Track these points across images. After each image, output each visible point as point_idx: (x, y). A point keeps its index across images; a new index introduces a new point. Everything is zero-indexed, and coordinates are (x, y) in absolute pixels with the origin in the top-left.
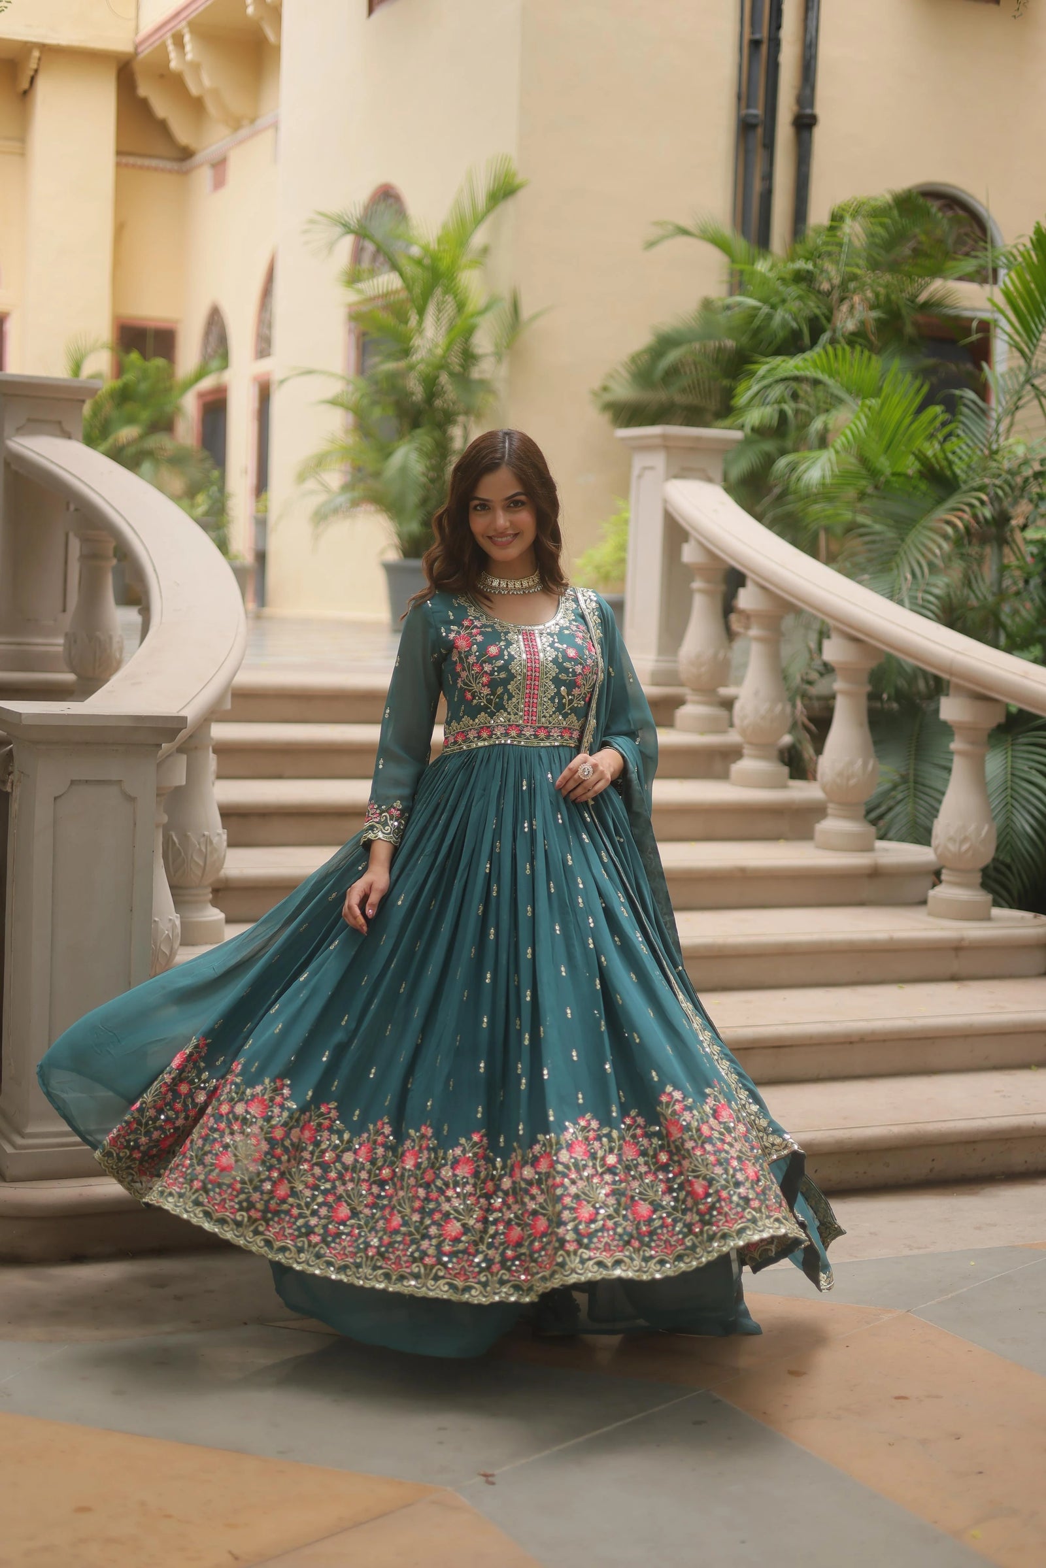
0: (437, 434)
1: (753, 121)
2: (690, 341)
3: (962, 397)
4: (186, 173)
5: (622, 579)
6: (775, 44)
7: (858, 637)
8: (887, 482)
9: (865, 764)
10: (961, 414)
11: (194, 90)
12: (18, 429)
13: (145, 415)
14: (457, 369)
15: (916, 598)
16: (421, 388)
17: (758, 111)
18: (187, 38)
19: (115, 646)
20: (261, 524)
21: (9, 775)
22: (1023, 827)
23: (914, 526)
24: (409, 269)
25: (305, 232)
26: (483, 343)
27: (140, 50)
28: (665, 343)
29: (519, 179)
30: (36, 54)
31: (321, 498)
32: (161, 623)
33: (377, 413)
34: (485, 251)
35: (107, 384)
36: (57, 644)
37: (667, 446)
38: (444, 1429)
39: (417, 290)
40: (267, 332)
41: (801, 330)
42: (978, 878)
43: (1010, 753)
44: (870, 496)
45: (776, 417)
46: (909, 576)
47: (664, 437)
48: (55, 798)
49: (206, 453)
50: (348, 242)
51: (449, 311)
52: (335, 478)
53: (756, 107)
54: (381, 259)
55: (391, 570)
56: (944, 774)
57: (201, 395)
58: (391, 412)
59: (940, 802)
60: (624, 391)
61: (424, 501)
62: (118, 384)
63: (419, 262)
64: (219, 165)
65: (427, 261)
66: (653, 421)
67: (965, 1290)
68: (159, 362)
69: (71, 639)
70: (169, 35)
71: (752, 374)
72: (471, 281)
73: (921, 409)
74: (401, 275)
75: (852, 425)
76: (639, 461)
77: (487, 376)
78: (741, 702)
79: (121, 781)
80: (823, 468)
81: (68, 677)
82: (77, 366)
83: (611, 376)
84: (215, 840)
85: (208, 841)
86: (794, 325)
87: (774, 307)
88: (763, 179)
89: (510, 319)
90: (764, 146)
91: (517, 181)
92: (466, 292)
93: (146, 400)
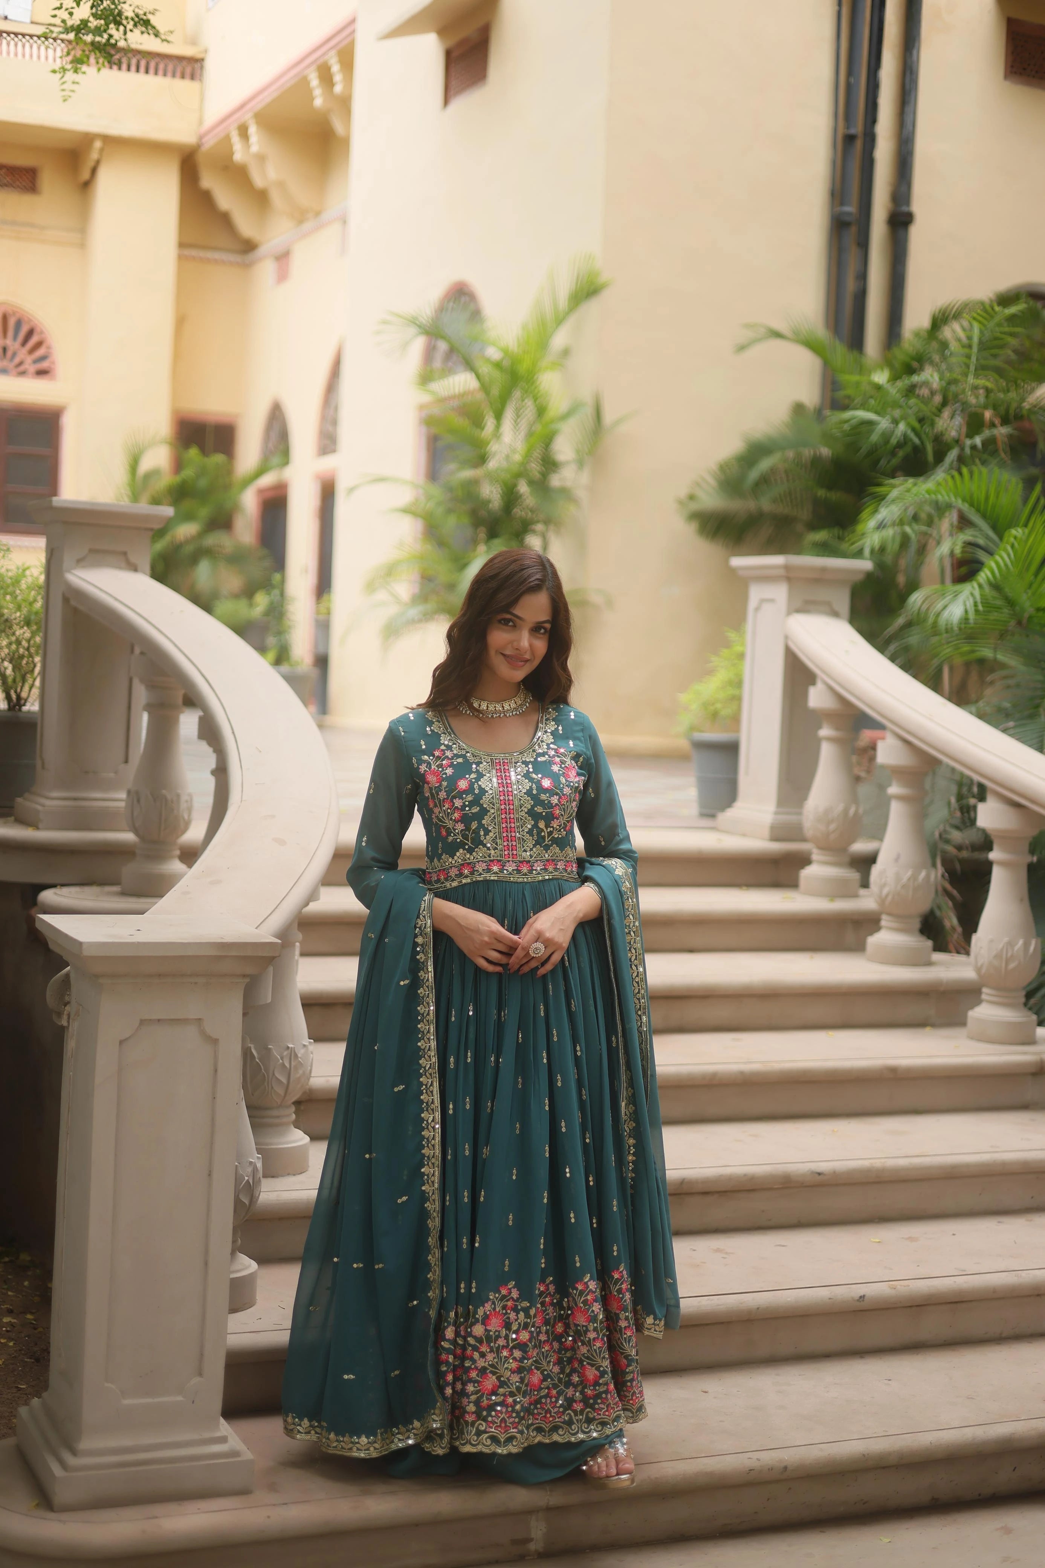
1: (847, 219)
2: (782, 449)
4: (247, 266)
5: (736, 719)
6: (870, 139)
7: (1017, 803)
8: (1030, 618)
9: (1026, 945)
11: (259, 182)
12: (79, 561)
13: (204, 512)
14: (537, 476)
16: (499, 496)
17: (851, 209)
18: (253, 130)
19: (183, 805)
20: (323, 626)
21: (65, 1005)
24: (485, 369)
25: (378, 333)
26: (564, 449)
27: (204, 140)
28: (757, 451)
29: (604, 278)
30: (98, 144)
31: (393, 610)
32: (242, 801)
33: (451, 522)
34: (566, 353)
35: (167, 480)
36: (119, 799)
37: (790, 576)
39: (495, 391)
40: (331, 428)
41: (922, 445)
44: (1013, 633)
45: (898, 540)
47: (787, 567)
48: (121, 1042)
49: (264, 552)
50: (420, 342)
51: (529, 416)
52: (404, 588)
53: (851, 206)
54: (455, 358)
57: (261, 491)
58: (466, 520)
60: (714, 501)
62: (178, 479)
63: (498, 365)
64: (283, 258)
65: (506, 363)
68: (218, 458)
69: (134, 797)
70: (236, 125)
71: (882, 498)
72: (552, 384)
74: (478, 377)
75: (997, 558)
76: (756, 593)
77: (568, 484)
78: (881, 859)
79: (200, 1019)
80: (965, 605)
81: (129, 837)
82: (134, 464)
83: (698, 484)
84: (301, 1052)
85: (293, 1055)
86: (916, 440)
87: (895, 422)
88: (857, 278)
89: (592, 424)
90: (859, 245)
91: (601, 280)
92: (546, 396)
93: (203, 496)
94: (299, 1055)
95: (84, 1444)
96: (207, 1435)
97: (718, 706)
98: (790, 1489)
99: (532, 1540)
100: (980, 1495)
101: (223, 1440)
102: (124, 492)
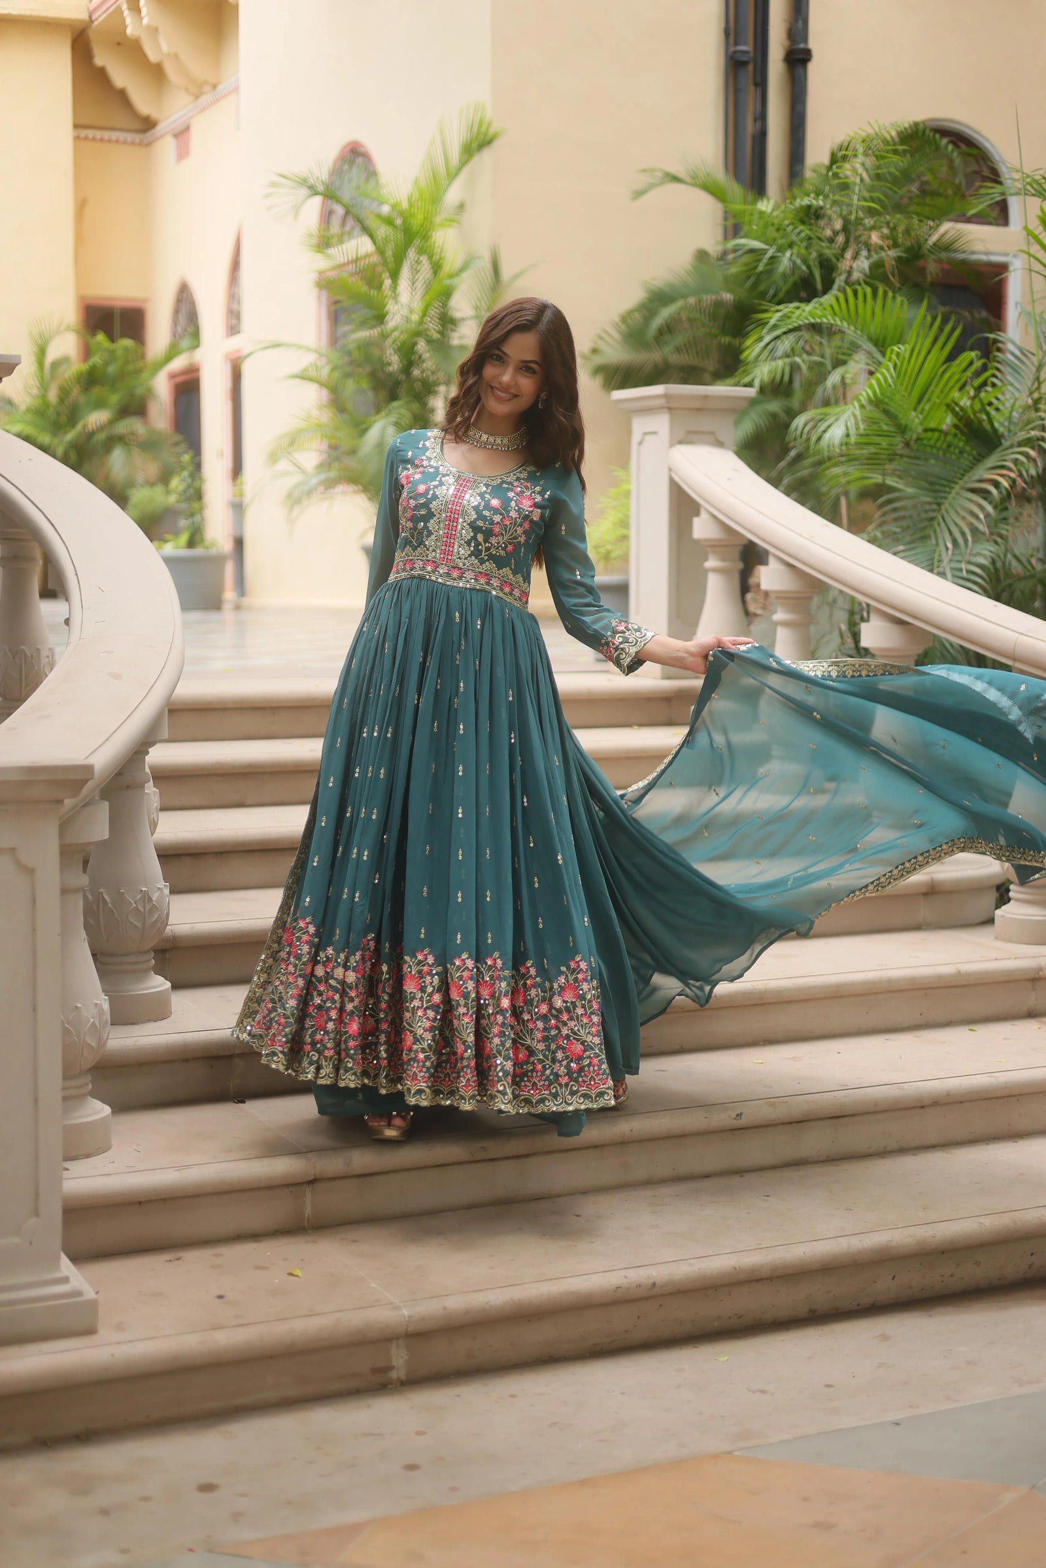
0: (415, 406)
1: (744, 58)
2: (684, 297)
3: (996, 340)
5: (625, 559)
7: (900, 619)
8: (918, 440)
11: (153, 57)
13: (114, 399)
14: (436, 336)
15: (959, 570)
16: (398, 357)
17: (747, 47)
18: (143, 1)
20: (238, 508)
23: (951, 488)
24: (380, 230)
25: (267, 196)
26: (462, 305)
27: (94, 18)
28: (658, 298)
29: (494, 128)
31: (295, 479)
33: (350, 386)
34: (461, 207)
35: (77, 367)
37: (670, 406)
39: (390, 253)
40: (236, 306)
41: (811, 274)
44: (901, 456)
45: (786, 371)
46: (950, 545)
47: (666, 396)
49: (178, 437)
50: (315, 204)
51: (425, 274)
52: (310, 457)
53: (746, 44)
54: (350, 223)
57: (172, 376)
58: (365, 384)
60: (616, 353)
62: (84, 367)
63: (390, 222)
64: (182, 133)
65: (399, 221)
66: (650, 381)
68: (127, 342)
71: (762, 325)
72: (446, 240)
73: (952, 357)
74: (372, 238)
75: (878, 375)
76: (639, 426)
79: (16, 848)
80: (847, 426)
82: (41, 352)
83: (602, 338)
84: (160, 903)
85: (147, 899)
86: (804, 268)
87: (781, 250)
88: (755, 120)
89: (489, 278)
90: (756, 85)
91: (492, 131)
92: (441, 252)
93: (113, 383)
94: (154, 899)
96: (44, 1277)
97: (609, 547)
98: (661, 1306)
99: (392, 1368)
100: (859, 1305)
101: (65, 1280)
102: (33, 383)
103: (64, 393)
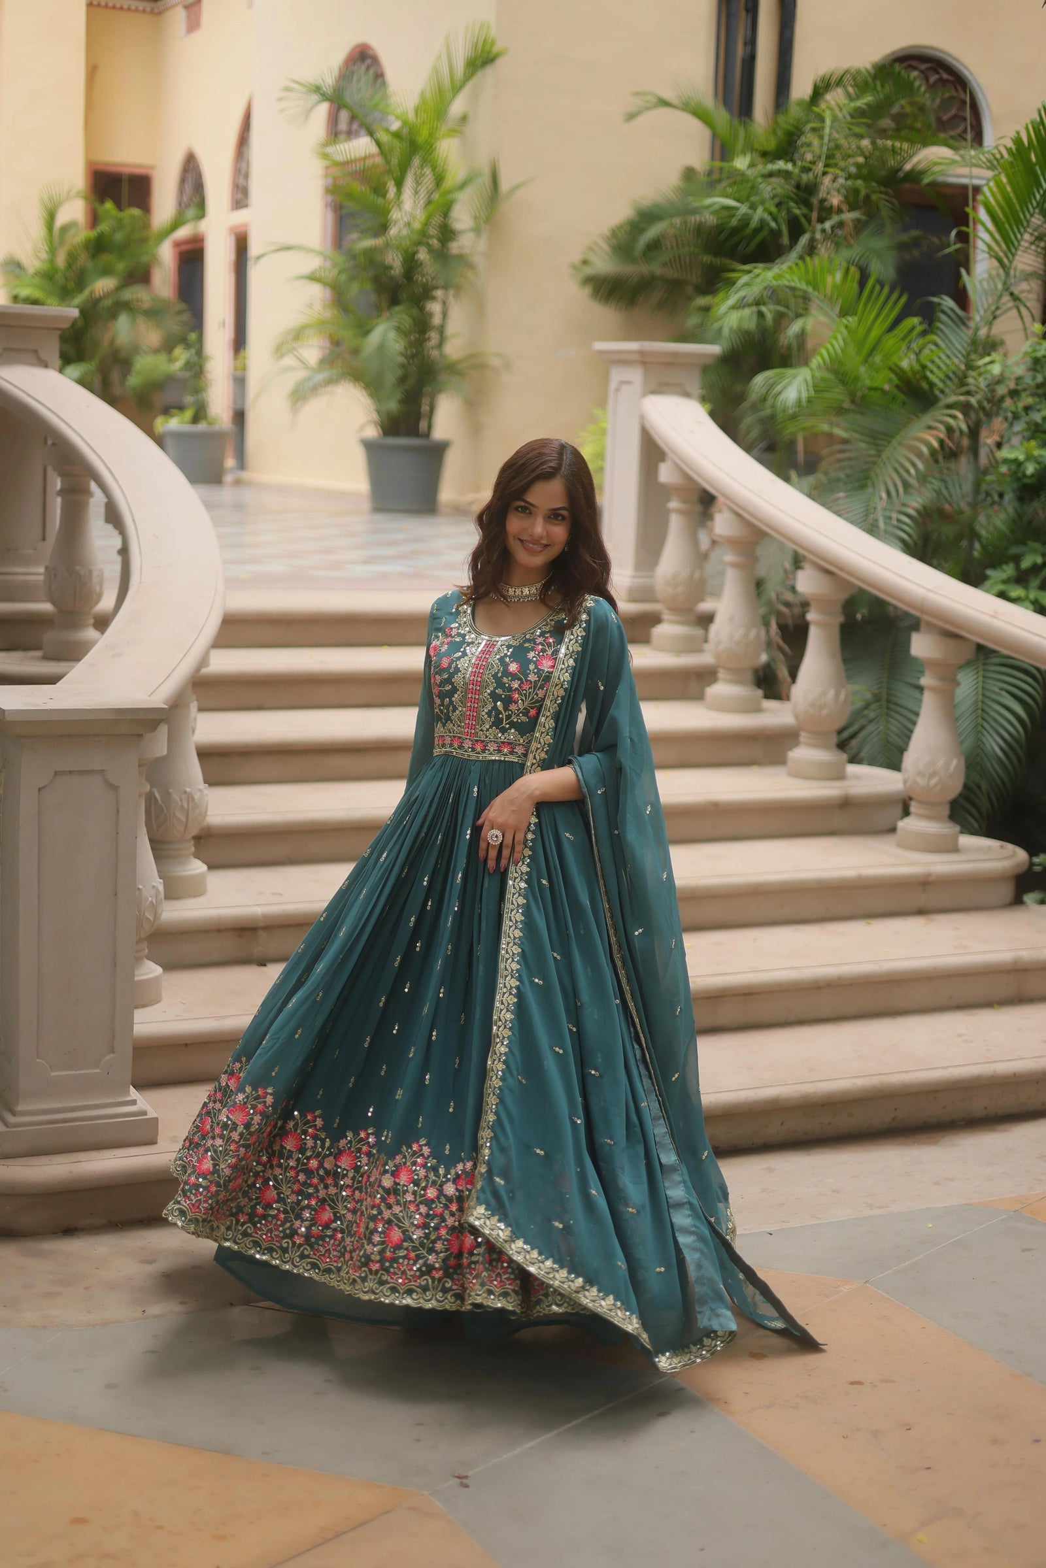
0: (415, 312)
2: (672, 216)
3: (939, 304)
4: (157, 15)
7: (830, 570)
8: (863, 397)
9: (837, 695)
10: (940, 321)
13: (121, 266)
14: (436, 244)
15: (890, 518)
16: (400, 262)
19: (95, 580)
20: (240, 382)
22: (992, 748)
23: (889, 442)
24: (384, 137)
25: (280, 99)
26: (462, 217)
28: (646, 217)
29: (498, 47)
31: (301, 374)
32: (140, 583)
33: (355, 288)
34: (464, 119)
35: (83, 234)
36: (37, 573)
37: (644, 361)
38: (421, 1424)
39: (395, 161)
40: (244, 182)
41: (779, 231)
42: (946, 811)
43: (981, 673)
44: (847, 411)
45: (754, 319)
46: (884, 495)
47: (642, 353)
48: (40, 789)
49: (182, 306)
50: (323, 109)
51: (428, 184)
52: (312, 351)
54: (357, 125)
55: (370, 446)
56: (916, 693)
57: (177, 244)
58: (369, 286)
59: (914, 723)
60: (604, 264)
61: (402, 380)
62: (92, 234)
63: (397, 135)
64: (193, 7)
65: (405, 133)
67: (922, 1256)
68: (136, 211)
69: (51, 572)
71: (732, 283)
72: (448, 149)
73: (897, 322)
74: (377, 142)
76: (616, 375)
77: (467, 251)
78: (718, 619)
79: (103, 770)
80: (799, 389)
81: (46, 607)
82: (51, 217)
83: (591, 249)
84: (197, 796)
85: (190, 798)
86: (773, 224)
87: (753, 207)
88: (745, 44)
89: (489, 191)
90: (747, 11)
91: (496, 49)
92: (444, 165)
93: (122, 250)
94: (196, 798)
95: (20, 1108)
96: (120, 1100)
100: (753, 1144)
101: (134, 1102)
102: (41, 246)
103: (72, 257)
